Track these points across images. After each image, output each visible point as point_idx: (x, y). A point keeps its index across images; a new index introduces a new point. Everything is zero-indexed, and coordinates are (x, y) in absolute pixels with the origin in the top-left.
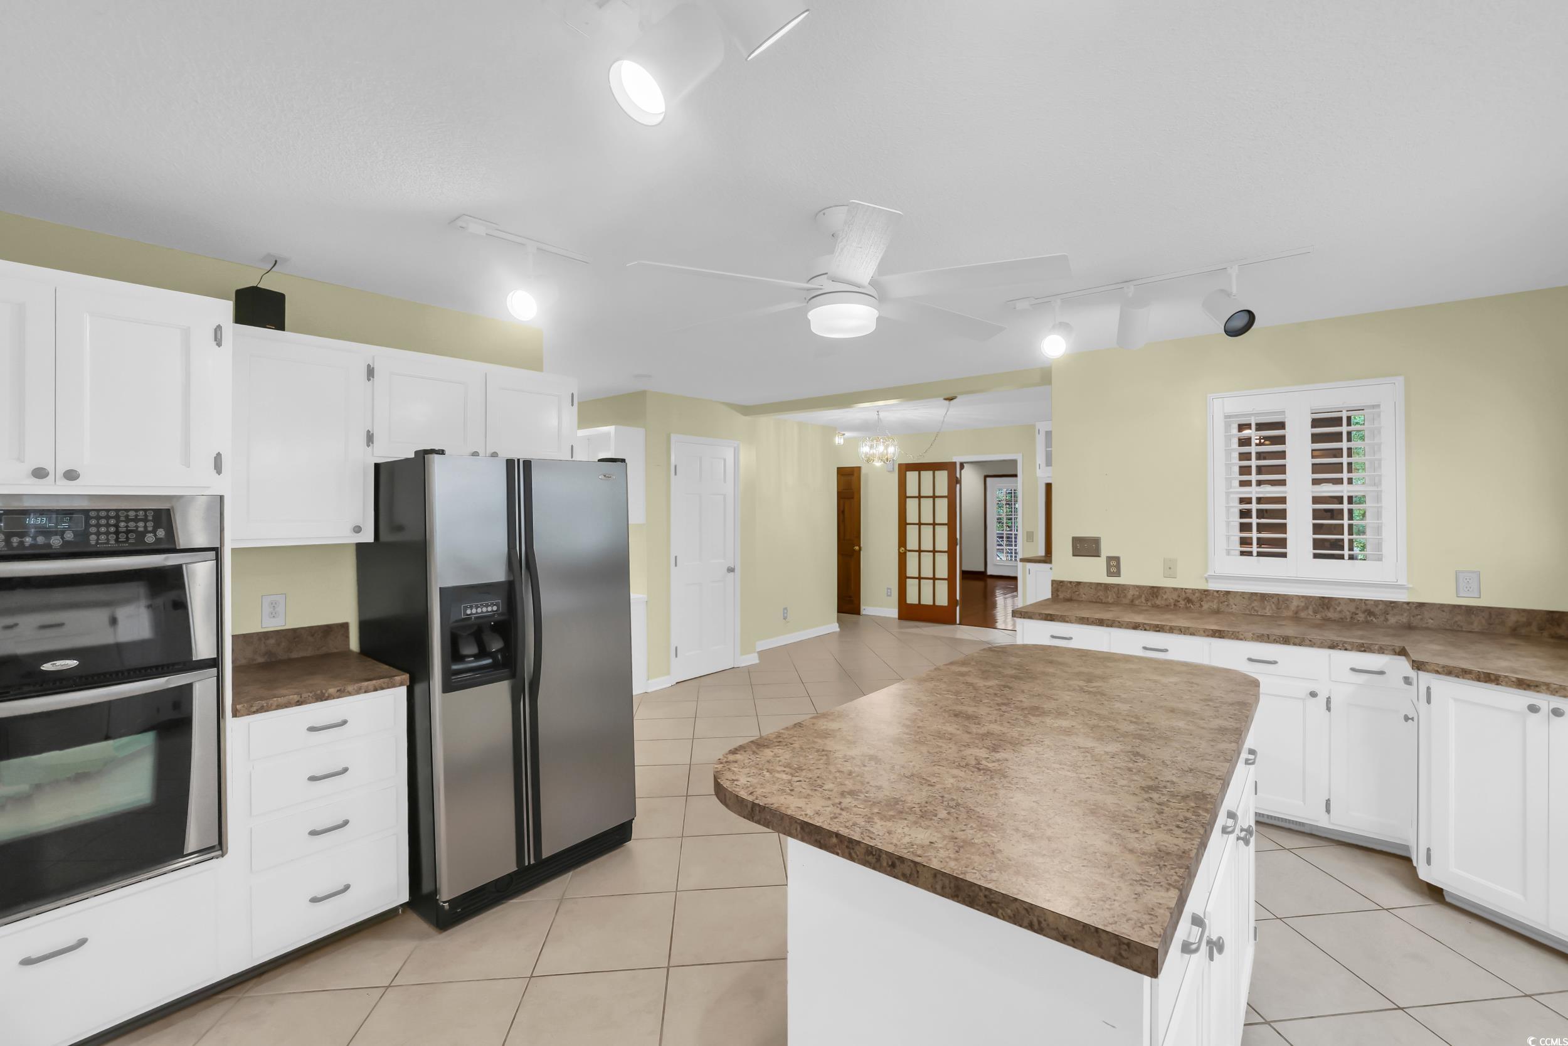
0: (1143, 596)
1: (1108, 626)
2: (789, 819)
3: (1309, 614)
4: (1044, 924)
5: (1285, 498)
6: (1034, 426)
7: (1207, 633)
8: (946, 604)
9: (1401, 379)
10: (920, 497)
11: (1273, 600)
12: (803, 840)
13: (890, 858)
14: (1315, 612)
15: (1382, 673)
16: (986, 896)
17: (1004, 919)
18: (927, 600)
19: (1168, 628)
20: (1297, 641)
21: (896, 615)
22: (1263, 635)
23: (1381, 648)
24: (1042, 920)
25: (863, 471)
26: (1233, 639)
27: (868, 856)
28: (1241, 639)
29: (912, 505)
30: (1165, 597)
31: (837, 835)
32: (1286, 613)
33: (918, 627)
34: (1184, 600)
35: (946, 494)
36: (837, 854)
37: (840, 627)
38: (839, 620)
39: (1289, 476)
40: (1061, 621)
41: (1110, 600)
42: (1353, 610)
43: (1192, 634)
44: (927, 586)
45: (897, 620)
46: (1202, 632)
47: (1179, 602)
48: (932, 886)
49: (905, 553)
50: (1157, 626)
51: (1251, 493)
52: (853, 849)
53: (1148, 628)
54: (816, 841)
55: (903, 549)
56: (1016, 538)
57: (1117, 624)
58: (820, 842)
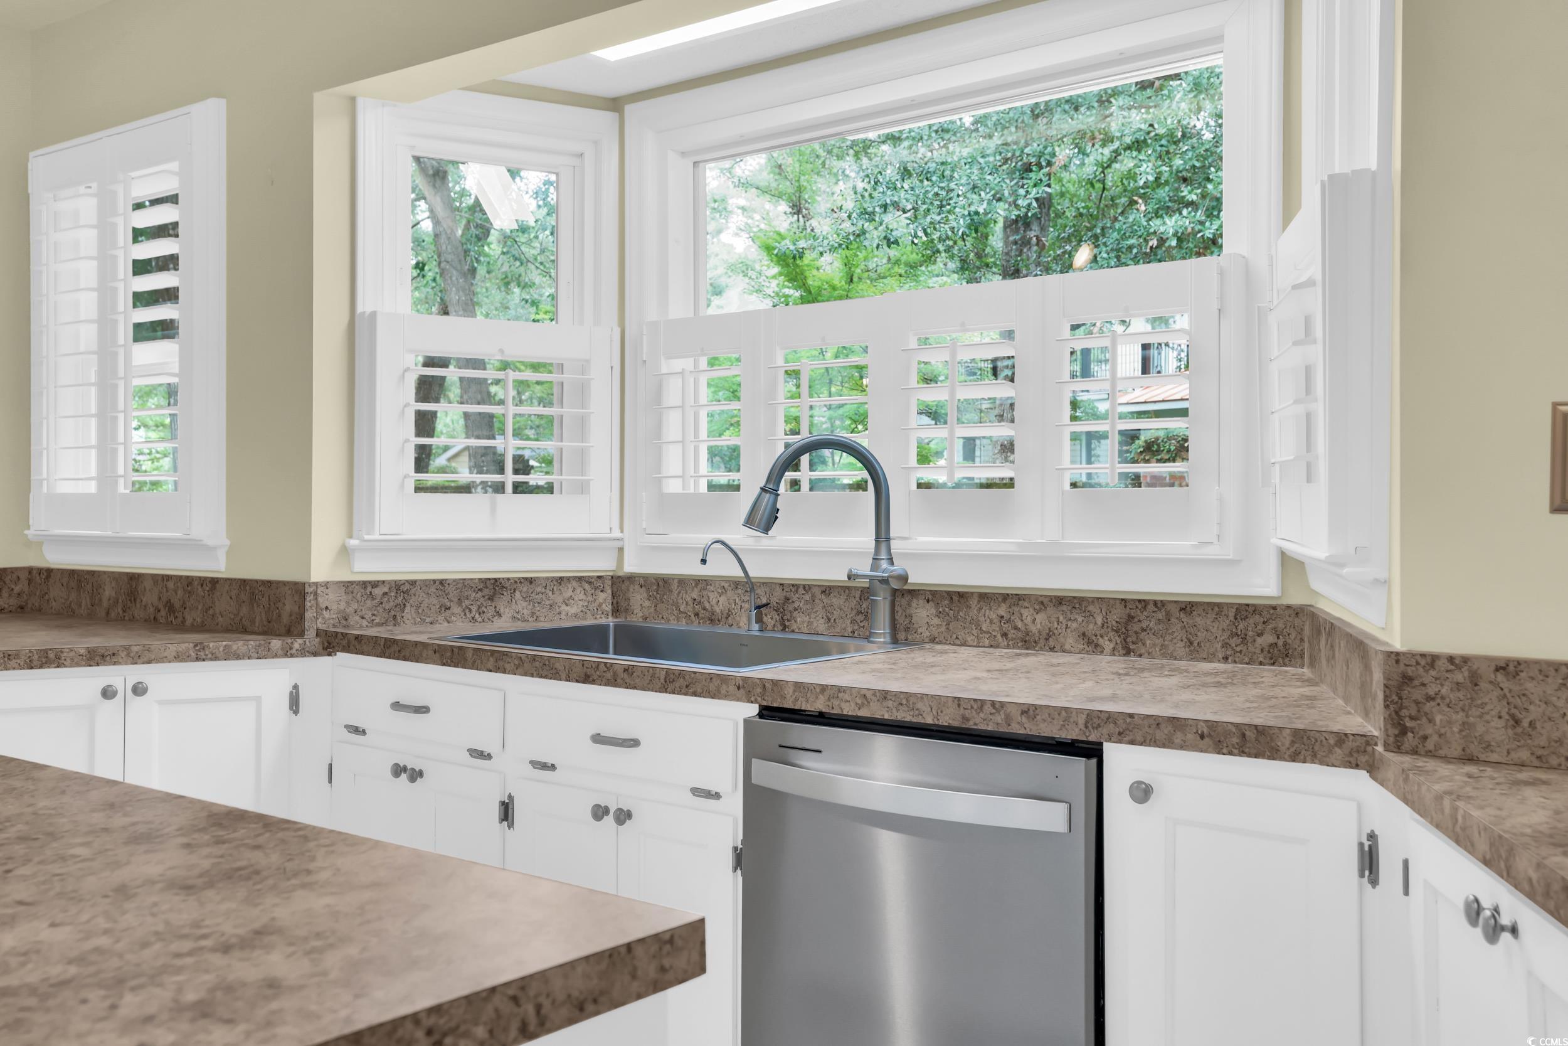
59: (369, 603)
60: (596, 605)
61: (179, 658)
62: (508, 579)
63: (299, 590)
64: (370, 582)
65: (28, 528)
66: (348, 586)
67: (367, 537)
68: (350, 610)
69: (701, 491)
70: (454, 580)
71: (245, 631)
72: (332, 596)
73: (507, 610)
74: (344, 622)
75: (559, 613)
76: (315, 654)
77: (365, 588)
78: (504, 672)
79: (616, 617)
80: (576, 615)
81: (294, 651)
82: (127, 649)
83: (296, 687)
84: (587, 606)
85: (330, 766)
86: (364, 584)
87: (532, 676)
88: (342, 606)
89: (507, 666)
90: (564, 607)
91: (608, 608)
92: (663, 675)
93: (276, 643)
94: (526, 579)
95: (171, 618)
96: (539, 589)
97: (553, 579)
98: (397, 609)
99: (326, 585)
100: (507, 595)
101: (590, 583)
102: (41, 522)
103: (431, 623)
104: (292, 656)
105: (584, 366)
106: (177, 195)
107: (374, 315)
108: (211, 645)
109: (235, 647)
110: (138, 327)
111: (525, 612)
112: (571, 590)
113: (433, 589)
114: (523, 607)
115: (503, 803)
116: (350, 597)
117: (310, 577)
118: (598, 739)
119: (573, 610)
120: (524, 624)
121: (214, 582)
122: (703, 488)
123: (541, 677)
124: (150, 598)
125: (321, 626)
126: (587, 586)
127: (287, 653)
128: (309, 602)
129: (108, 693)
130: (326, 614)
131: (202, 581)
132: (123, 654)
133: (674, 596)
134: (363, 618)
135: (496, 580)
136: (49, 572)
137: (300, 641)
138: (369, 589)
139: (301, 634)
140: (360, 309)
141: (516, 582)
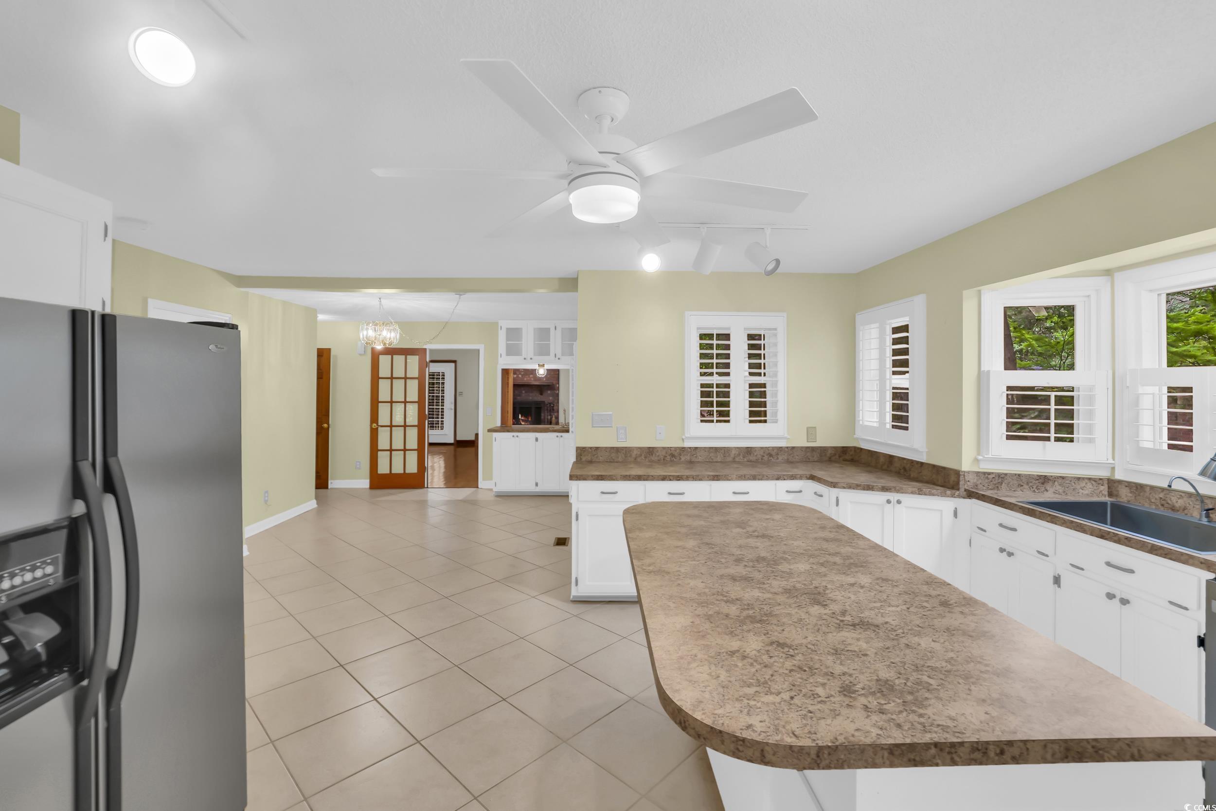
0: (643, 455)
1: (644, 480)
2: (873, 748)
3: (740, 459)
4: (1143, 752)
5: (729, 384)
6: (497, 323)
7: (709, 478)
8: (416, 472)
9: (785, 314)
10: (392, 378)
11: (722, 451)
12: (892, 765)
13: (998, 746)
14: (744, 457)
15: (800, 491)
16: (1093, 747)
17: (1110, 760)
18: (398, 469)
19: (685, 477)
20: (760, 477)
21: (367, 486)
22: (742, 475)
23: (801, 476)
24: (1141, 748)
25: (332, 353)
26: (725, 480)
27: (973, 753)
28: (730, 480)
29: (384, 386)
30: (657, 454)
31: (936, 745)
32: (729, 459)
33: (391, 494)
34: (669, 455)
35: (417, 376)
36: (937, 765)
37: (317, 504)
38: (317, 498)
39: (732, 370)
40: (609, 480)
41: (620, 459)
42: (762, 454)
43: (701, 480)
44: (398, 457)
45: (369, 490)
46: (706, 478)
47: (666, 457)
48: (1042, 758)
49: (377, 428)
50: (678, 476)
51: (713, 380)
52: (956, 752)
53: (672, 478)
54: (909, 760)
55: (375, 425)
56: (442, 412)
57: (651, 477)
58: (914, 760)
59: (987, 481)
60: (1099, 491)
61: (912, 493)
62: (1052, 476)
63: (957, 473)
64: (986, 473)
65: (855, 434)
66: (978, 473)
67: (986, 456)
68: (979, 483)
69: (1163, 448)
70: (1025, 475)
71: (934, 484)
72: (971, 477)
73: (1051, 489)
74: (976, 487)
75: (1078, 493)
76: (964, 498)
77: (985, 475)
78: (1056, 524)
79: (1110, 498)
80: (1087, 495)
81: (955, 496)
82: (895, 488)
83: (956, 508)
84: (1093, 491)
85: (970, 540)
86: (984, 473)
87: (1071, 529)
88: (975, 481)
89: (1057, 522)
90: (1081, 490)
91: (1106, 493)
92: (1150, 546)
93: (949, 492)
94: (1061, 477)
95: (905, 473)
96: (1068, 482)
97: (1075, 478)
98: (999, 484)
99: (968, 472)
100: (1051, 483)
101: (1095, 481)
102: (859, 434)
103: (1014, 491)
104: (955, 497)
105: (1091, 388)
106: (908, 325)
107: (989, 372)
108: (924, 490)
109: (933, 492)
110: (893, 371)
111: (1060, 490)
112: (1084, 483)
113: (1015, 478)
114: (1060, 489)
115: (1055, 577)
116: (979, 477)
117: (961, 469)
118: (1108, 564)
119: (1086, 492)
120: (1060, 497)
121: (922, 464)
122: (1165, 447)
123: (1076, 530)
124: (897, 465)
125: (967, 488)
126: (1093, 482)
127: (953, 496)
128: (961, 478)
129: (889, 502)
130: (968, 483)
131: (918, 462)
132: (894, 489)
133: (1147, 494)
134: (984, 486)
135: (1045, 476)
136: (861, 449)
137: (958, 492)
138: (986, 475)
139: (958, 490)
140: (982, 369)
141: (1055, 478)
